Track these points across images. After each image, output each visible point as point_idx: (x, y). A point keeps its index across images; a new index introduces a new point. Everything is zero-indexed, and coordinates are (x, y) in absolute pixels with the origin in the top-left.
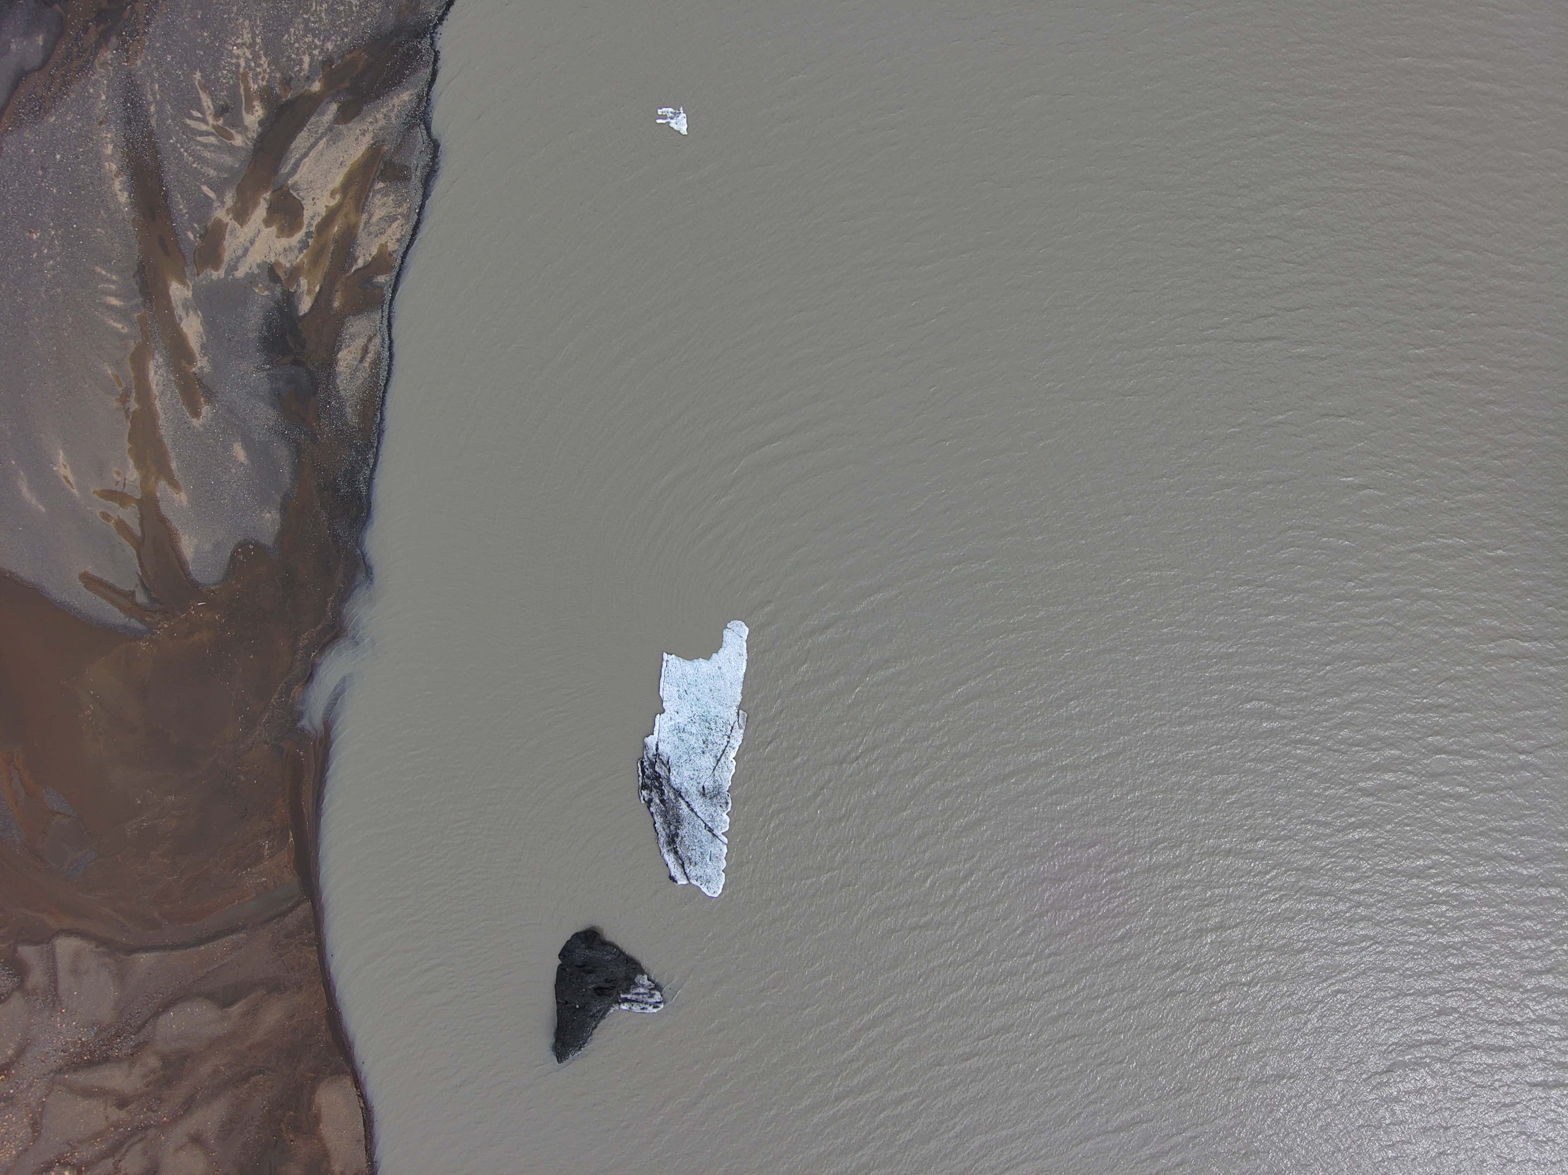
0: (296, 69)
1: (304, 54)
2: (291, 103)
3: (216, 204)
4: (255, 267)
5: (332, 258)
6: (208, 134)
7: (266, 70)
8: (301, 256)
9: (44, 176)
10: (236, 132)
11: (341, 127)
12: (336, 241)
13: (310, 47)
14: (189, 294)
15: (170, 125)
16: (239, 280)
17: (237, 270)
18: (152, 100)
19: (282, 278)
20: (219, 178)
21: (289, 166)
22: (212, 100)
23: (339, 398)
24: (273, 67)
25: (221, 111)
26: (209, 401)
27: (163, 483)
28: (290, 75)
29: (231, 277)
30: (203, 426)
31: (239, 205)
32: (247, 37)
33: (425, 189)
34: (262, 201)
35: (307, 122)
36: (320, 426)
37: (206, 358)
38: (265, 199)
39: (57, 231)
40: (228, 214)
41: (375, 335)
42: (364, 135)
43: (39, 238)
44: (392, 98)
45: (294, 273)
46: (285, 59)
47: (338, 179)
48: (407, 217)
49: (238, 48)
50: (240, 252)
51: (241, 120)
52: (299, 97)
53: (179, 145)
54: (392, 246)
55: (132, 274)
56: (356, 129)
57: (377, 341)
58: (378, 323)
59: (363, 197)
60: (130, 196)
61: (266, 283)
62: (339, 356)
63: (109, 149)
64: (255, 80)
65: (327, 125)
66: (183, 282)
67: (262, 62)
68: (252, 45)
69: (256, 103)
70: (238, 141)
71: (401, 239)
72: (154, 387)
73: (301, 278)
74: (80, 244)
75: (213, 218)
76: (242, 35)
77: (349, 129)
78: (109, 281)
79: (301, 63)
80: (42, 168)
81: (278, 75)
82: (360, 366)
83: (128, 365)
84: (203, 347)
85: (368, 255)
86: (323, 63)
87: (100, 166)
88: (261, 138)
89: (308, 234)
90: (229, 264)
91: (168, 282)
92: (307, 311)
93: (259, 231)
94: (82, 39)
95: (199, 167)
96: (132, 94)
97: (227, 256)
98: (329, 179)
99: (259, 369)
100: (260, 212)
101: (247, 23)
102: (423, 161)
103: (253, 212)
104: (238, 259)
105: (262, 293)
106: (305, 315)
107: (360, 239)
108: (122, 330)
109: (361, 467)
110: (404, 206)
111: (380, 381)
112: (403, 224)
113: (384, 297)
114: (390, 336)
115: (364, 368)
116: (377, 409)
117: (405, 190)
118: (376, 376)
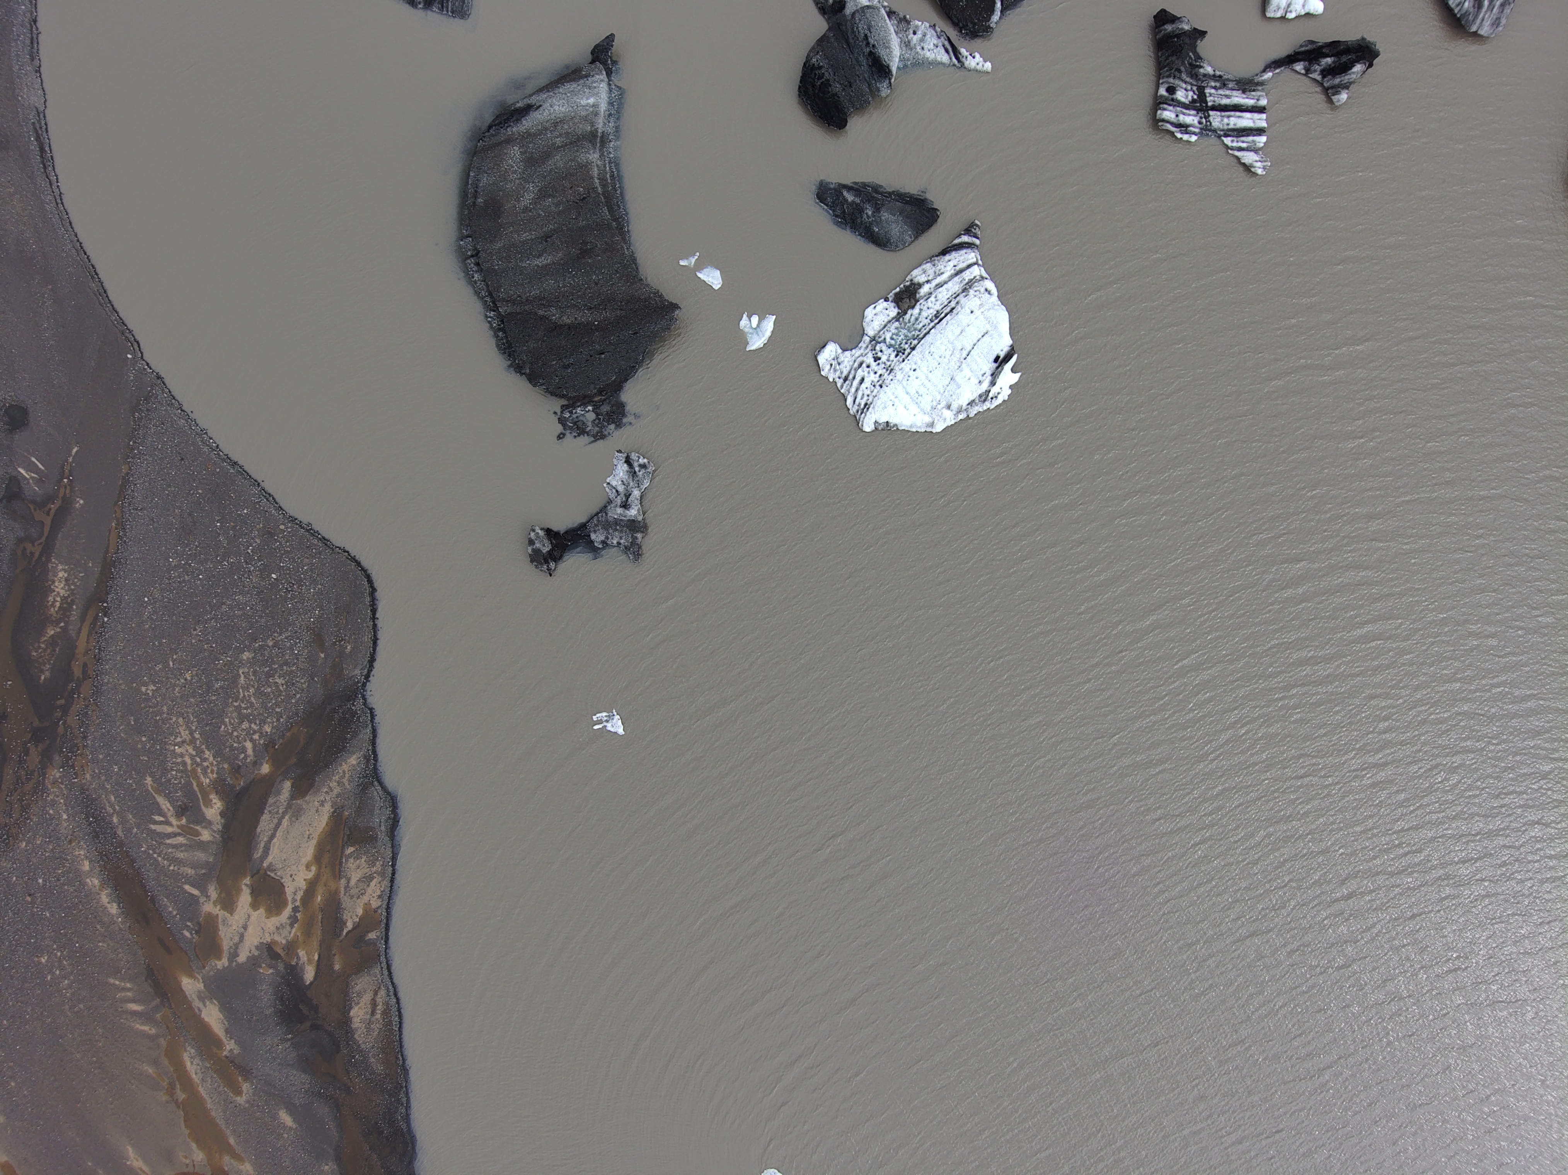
0: (242, 756)
1: (245, 741)
2: (246, 790)
3: (202, 899)
4: (253, 949)
5: (322, 926)
6: (175, 835)
7: (212, 763)
8: (294, 930)
9: (33, 902)
10: (202, 827)
11: (299, 802)
12: (322, 910)
13: (249, 733)
14: (201, 986)
15: (136, 834)
16: (243, 964)
17: (238, 956)
18: (112, 811)
19: (282, 955)
20: (196, 875)
21: (261, 850)
22: (170, 802)
23: (361, 1051)
24: (219, 759)
25: (181, 811)
26: (246, 1079)
27: (227, 1159)
28: (237, 764)
29: (234, 963)
30: (248, 1102)
31: (223, 895)
32: (185, 734)
33: (392, 840)
34: (244, 887)
35: (266, 804)
36: (351, 1079)
37: (233, 1041)
38: (246, 885)
39: (62, 952)
40: (216, 906)
41: (379, 988)
42: (323, 806)
43: (47, 961)
44: (341, 765)
45: (291, 947)
46: (228, 749)
47: (309, 852)
48: (382, 874)
49: (180, 747)
50: (237, 939)
51: (203, 814)
52: (251, 782)
53: (151, 852)
54: (375, 903)
55: (144, 978)
56: (314, 801)
57: (382, 992)
58: (379, 976)
59: (338, 862)
60: (119, 906)
61: (268, 962)
62: (351, 1014)
63: (86, 866)
64: (205, 773)
65: (285, 804)
66: (191, 976)
67: (206, 756)
68: (193, 741)
69: (212, 796)
70: (206, 835)
71: (382, 895)
72: (194, 1076)
73: (299, 951)
74: (87, 961)
75: (203, 913)
76: (180, 733)
77: (308, 803)
78: (125, 989)
79: (244, 750)
80: (30, 895)
81: (226, 766)
82: (373, 1019)
83: (166, 1062)
84: (227, 1031)
85: (355, 917)
86: (266, 746)
87: (83, 884)
88: (226, 827)
89: (295, 909)
90: (230, 952)
91: (179, 979)
92: (312, 979)
93: (249, 916)
94: (25, 760)
95: (176, 868)
96: (92, 809)
97: (226, 944)
98: (301, 854)
99: (283, 1040)
100: (245, 898)
101: (181, 720)
102: (385, 815)
103: (238, 900)
104: (237, 946)
105: (266, 971)
106: (311, 983)
107: (344, 903)
108: (150, 1032)
109: (396, 1107)
110: (378, 863)
111: (394, 1028)
112: (380, 879)
113: (378, 950)
114: (393, 983)
115: (377, 1019)
116: (398, 1053)
117: (375, 848)
118: (390, 1023)
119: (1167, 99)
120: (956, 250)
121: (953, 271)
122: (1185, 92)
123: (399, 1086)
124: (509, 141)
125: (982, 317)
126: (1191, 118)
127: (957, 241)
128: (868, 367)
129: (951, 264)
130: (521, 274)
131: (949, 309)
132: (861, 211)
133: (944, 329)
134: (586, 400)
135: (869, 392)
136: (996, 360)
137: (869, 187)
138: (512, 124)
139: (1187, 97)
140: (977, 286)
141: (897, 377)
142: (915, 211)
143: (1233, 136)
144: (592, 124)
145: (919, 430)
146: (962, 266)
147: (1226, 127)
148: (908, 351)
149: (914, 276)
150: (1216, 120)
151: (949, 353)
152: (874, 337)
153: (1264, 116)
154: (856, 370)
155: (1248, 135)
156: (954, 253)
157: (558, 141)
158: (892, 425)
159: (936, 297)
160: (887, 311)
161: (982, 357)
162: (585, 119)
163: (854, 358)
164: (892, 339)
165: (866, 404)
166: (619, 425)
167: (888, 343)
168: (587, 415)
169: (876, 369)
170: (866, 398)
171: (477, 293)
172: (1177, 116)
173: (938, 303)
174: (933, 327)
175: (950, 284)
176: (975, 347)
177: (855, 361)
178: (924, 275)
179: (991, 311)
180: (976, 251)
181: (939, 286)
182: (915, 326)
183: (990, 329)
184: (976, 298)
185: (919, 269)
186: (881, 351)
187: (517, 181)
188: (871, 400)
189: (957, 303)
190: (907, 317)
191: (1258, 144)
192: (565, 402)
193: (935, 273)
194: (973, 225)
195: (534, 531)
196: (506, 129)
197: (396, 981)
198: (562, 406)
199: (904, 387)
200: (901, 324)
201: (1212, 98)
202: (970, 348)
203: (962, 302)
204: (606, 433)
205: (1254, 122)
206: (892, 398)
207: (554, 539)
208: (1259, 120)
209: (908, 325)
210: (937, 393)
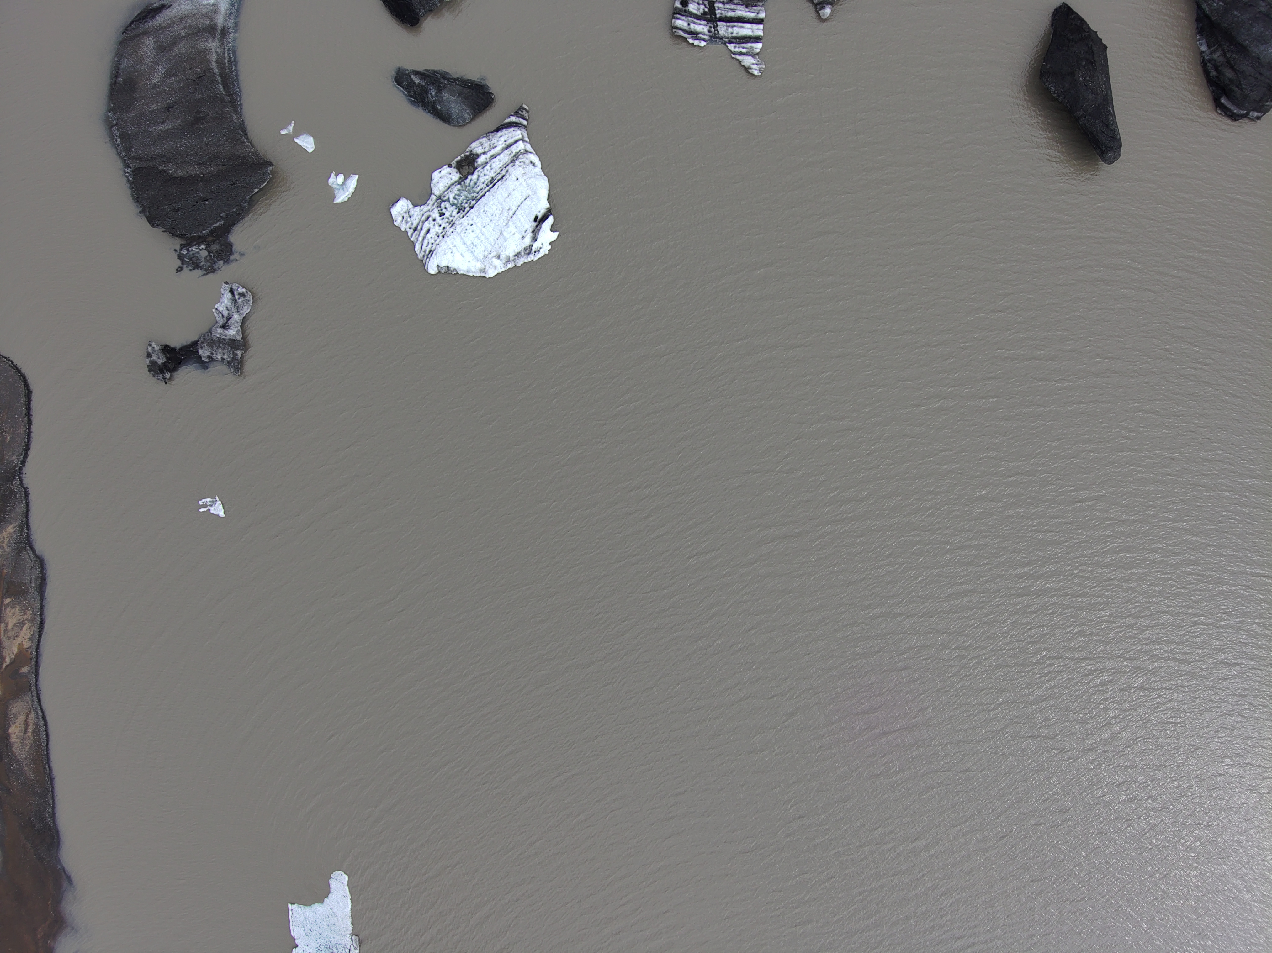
23: (18, 761)
33: (40, 594)
36: (10, 783)
41: (30, 712)
44: (1, 532)
54: (27, 644)
57: (33, 715)
58: (30, 702)
62: (10, 730)
71: (32, 637)
82: (26, 736)
85: (11, 654)
102: (35, 574)
107: (4, 643)
110: (28, 612)
111: (42, 744)
112: (30, 625)
113: (30, 682)
114: (41, 709)
115: (29, 736)
116: (46, 764)
117: (26, 600)
118: (38, 740)
119: (680, 10)
120: (506, 128)
121: (503, 145)
122: (697, 5)
123: (46, 791)
124: (146, 33)
125: (524, 183)
126: (701, 27)
127: (507, 121)
128: (434, 220)
129: (503, 139)
130: (148, 138)
131: (500, 176)
132: (426, 91)
133: (496, 192)
134: (201, 240)
135: (433, 241)
136: (536, 219)
137: (438, 73)
138: (148, 20)
139: (699, 9)
140: (522, 158)
141: (457, 230)
142: (472, 94)
143: (736, 43)
144: (211, 19)
145: (475, 275)
146: (511, 141)
147: (730, 35)
148: (468, 209)
149: (472, 147)
150: (722, 29)
151: (499, 212)
152: (440, 196)
153: (761, 27)
154: (423, 222)
155: (748, 42)
156: (504, 130)
157: (183, 32)
158: (451, 269)
159: (491, 166)
160: (450, 176)
161: (525, 216)
162: (206, 15)
163: (422, 213)
164: (455, 198)
165: (430, 251)
166: (227, 261)
167: (451, 202)
168: (200, 252)
169: (440, 222)
170: (430, 246)
171: (119, 154)
172: (689, 24)
173: (493, 171)
174: (489, 191)
175: (502, 156)
176: (519, 208)
177: (423, 215)
178: (481, 147)
179: (532, 179)
180: (524, 130)
181: (494, 157)
182: (474, 189)
183: (530, 194)
184: (520, 168)
185: (477, 142)
186: (446, 208)
187: (150, 64)
188: (434, 247)
189: (507, 171)
190: (468, 181)
191: (755, 50)
192: (184, 242)
193: (490, 146)
194: (521, 108)
195: (150, 345)
196: (144, 24)
197: (44, 708)
198: (181, 245)
199: (462, 239)
200: (462, 187)
201: (719, 11)
202: (514, 209)
203: (509, 171)
204: (216, 267)
205: (753, 32)
206: (451, 246)
207: (168, 353)
208: (757, 30)
209: (469, 188)
210: (489, 245)
